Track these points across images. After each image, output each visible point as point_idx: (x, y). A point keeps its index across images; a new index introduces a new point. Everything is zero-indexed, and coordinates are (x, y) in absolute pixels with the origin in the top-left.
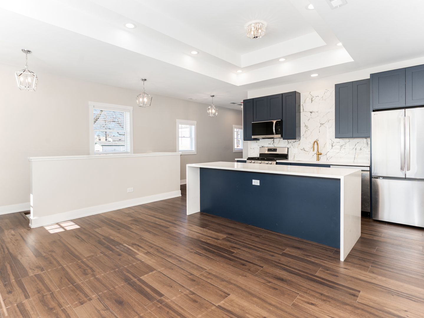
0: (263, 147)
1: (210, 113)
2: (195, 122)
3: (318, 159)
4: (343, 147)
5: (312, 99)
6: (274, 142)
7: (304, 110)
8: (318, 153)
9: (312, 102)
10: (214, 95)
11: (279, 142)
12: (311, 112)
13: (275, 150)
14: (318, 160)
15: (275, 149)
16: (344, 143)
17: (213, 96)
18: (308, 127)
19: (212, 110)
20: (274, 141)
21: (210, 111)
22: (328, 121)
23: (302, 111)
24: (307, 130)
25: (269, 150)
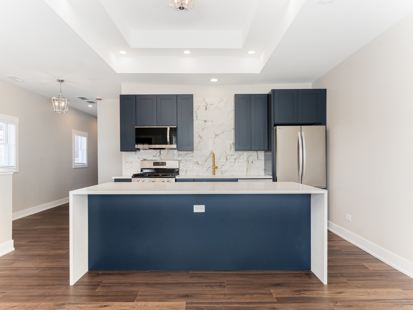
0: (145, 160)
1: (55, 106)
2: (17, 119)
3: (214, 173)
4: (237, 160)
5: (206, 106)
6: (160, 154)
7: (198, 118)
8: (214, 167)
9: (206, 110)
10: (63, 79)
11: (168, 154)
12: (205, 121)
13: (164, 164)
14: (215, 175)
15: (163, 162)
16: (238, 156)
17: (62, 81)
18: (202, 138)
19: (59, 103)
20: (160, 152)
21: (57, 103)
22: (223, 132)
23: (195, 118)
24: (201, 140)
25: (155, 164)
